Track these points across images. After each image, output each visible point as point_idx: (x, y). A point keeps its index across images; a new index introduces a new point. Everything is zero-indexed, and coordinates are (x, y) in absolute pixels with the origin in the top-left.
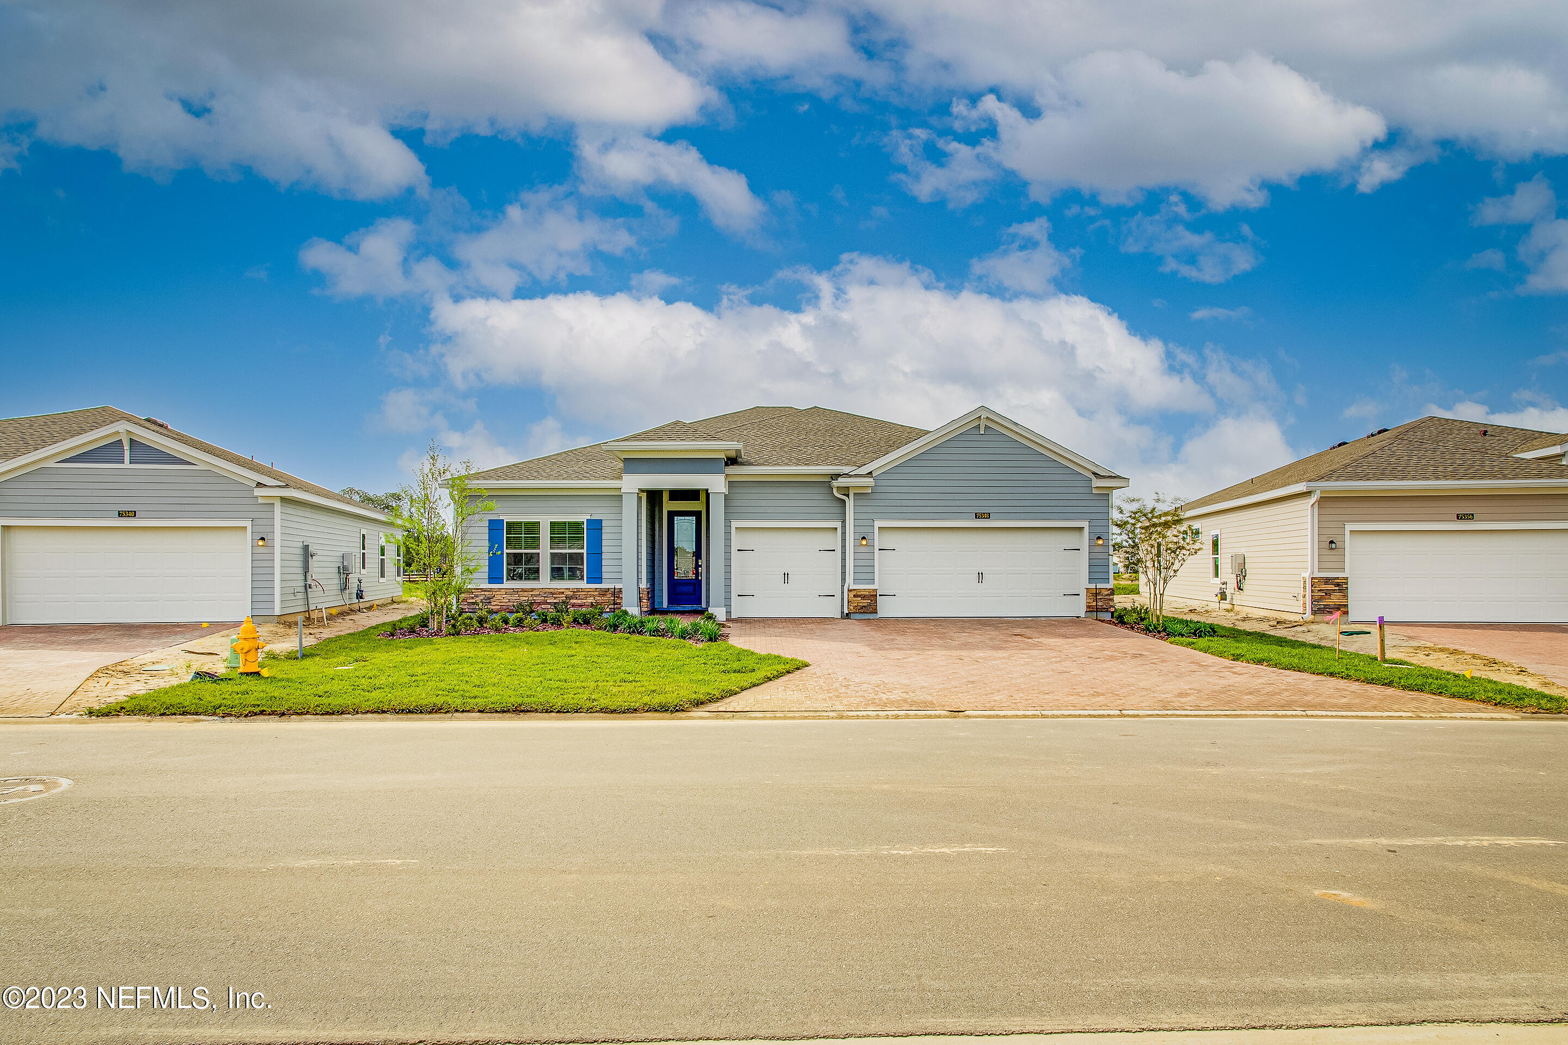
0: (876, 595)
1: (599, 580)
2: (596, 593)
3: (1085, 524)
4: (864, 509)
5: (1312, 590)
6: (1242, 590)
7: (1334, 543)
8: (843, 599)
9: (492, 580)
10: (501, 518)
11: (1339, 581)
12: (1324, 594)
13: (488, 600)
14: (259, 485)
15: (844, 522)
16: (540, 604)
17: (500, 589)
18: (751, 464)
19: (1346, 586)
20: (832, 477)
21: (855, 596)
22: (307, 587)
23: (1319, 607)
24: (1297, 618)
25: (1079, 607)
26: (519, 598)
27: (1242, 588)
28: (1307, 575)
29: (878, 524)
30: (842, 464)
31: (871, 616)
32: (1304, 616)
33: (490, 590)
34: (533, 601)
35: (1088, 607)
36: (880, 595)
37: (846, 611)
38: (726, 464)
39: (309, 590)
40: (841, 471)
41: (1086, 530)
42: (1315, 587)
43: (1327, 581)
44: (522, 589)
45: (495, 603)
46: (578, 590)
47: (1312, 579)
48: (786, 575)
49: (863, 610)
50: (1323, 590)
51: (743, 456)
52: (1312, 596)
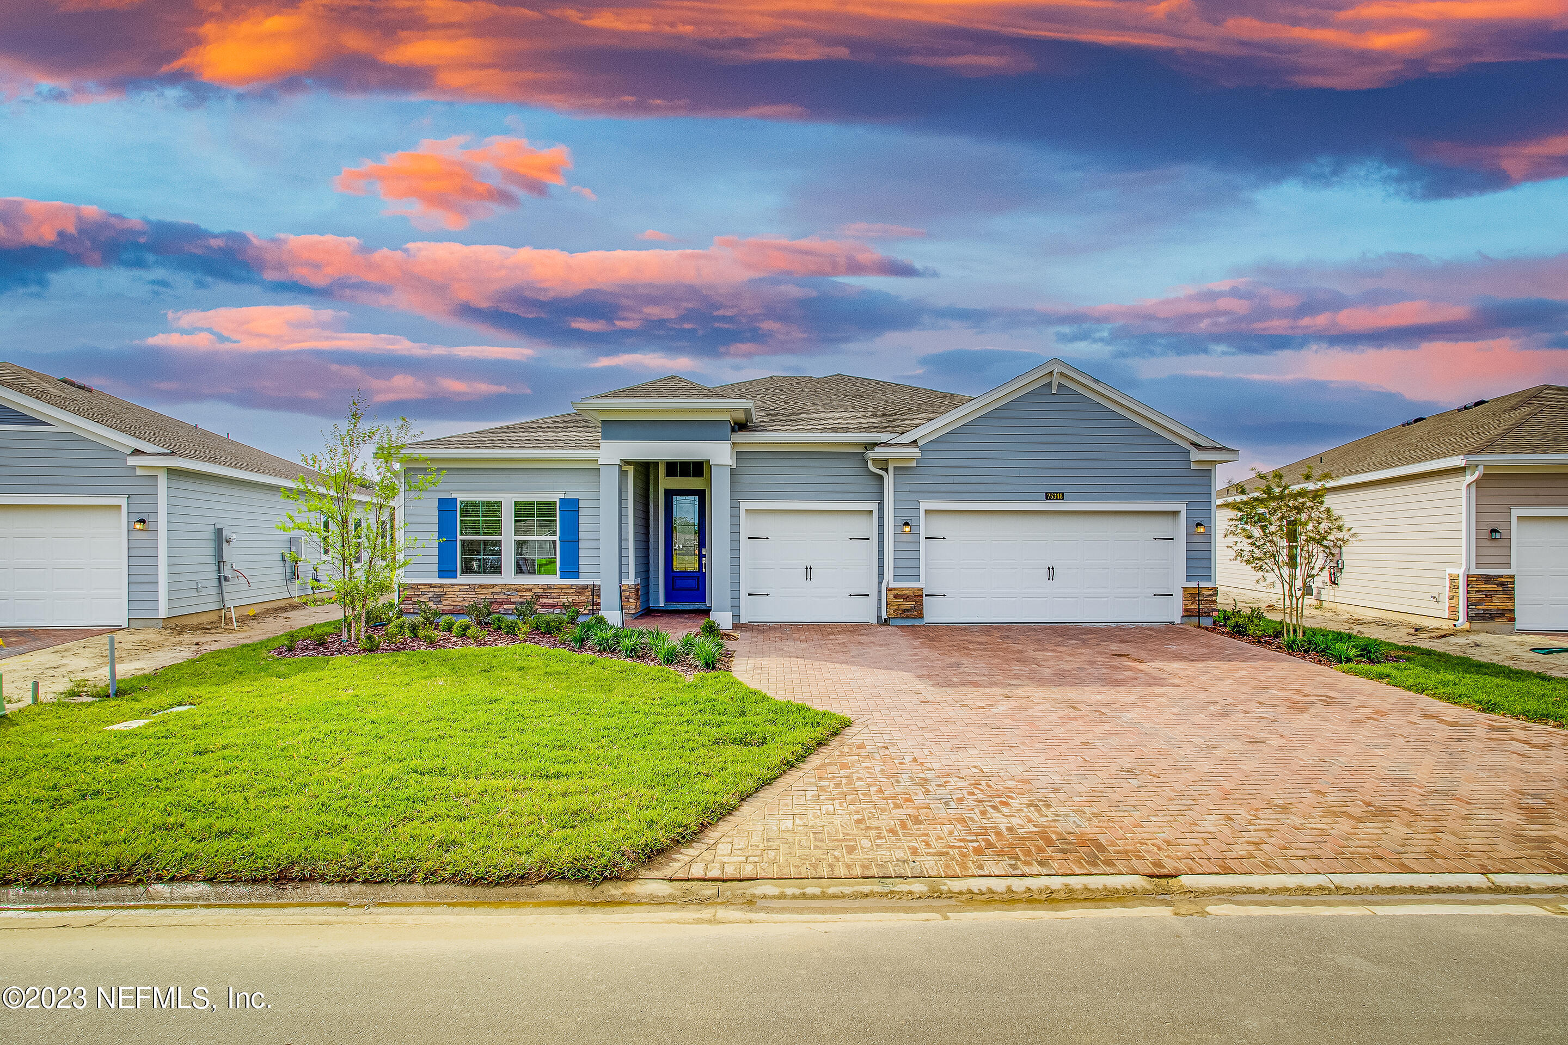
0: (922, 596)
1: (576, 574)
2: (572, 591)
3: (1182, 507)
4: (908, 487)
5: (1467, 591)
6: (1337, 584)
7: (1498, 532)
8: (880, 600)
9: (442, 573)
10: (454, 496)
11: (1503, 580)
12: (1484, 596)
13: (438, 599)
14: (136, 452)
15: (881, 503)
16: (501, 603)
17: (452, 585)
18: (763, 430)
19: (1512, 586)
20: (866, 447)
21: (895, 597)
22: (222, 580)
23: (1477, 612)
24: (1447, 625)
25: (1173, 611)
26: (476, 596)
27: (1336, 582)
28: (1460, 571)
29: (924, 506)
30: (879, 431)
31: (916, 622)
32: (1456, 623)
33: (441, 586)
34: (494, 600)
35: (1185, 610)
36: (926, 595)
37: (884, 615)
38: (733, 430)
39: (224, 583)
40: (878, 439)
41: (1183, 515)
42: (1472, 587)
43: (1488, 579)
44: (480, 585)
45: (447, 602)
46: (549, 587)
47: (1468, 577)
48: (809, 569)
49: (904, 614)
50: (1482, 591)
51: (754, 420)
52: (1468, 598)
